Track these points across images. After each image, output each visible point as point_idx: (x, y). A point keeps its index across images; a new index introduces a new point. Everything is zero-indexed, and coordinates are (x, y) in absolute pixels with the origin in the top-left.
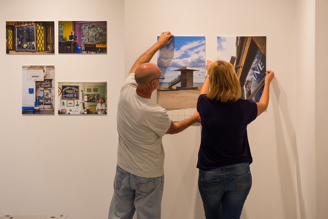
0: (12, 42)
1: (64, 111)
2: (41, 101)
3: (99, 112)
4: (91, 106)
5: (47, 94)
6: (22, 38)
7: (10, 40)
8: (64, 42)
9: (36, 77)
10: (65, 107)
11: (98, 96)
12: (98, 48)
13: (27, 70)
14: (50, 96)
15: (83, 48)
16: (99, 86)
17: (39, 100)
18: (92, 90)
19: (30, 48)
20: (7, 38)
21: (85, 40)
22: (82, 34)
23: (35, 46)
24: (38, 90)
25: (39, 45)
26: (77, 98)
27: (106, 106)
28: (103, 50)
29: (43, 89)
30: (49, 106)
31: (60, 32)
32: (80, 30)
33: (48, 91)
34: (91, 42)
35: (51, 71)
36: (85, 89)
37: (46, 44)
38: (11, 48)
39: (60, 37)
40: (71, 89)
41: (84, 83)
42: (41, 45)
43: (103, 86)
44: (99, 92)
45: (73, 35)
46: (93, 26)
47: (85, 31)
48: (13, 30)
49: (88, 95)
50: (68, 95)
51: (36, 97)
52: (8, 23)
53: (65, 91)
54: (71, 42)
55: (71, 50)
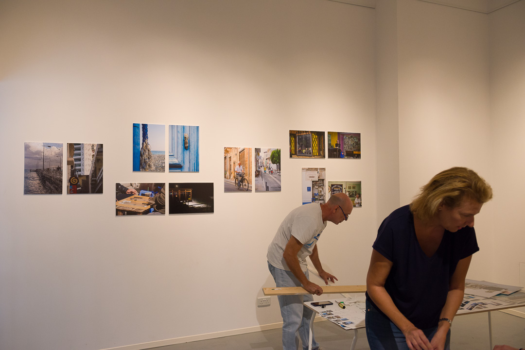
0: (294, 148)
2: (316, 197)
5: (321, 191)
6: (302, 145)
7: (293, 146)
8: (332, 148)
9: (313, 177)
11: (356, 192)
12: (355, 154)
13: (305, 172)
14: (322, 193)
15: (345, 154)
16: (356, 184)
18: (352, 187)
19: (307, 153)
20: (290, 144)
21: (346, 148)
22: (344, 143)
23: (311, 151)
24: (314, 189)
25: (314, 151)
27: (361, 200)
28: (358, 156)
29: (317, 187)
31: (329, 140)
32: (343, 139)
33: (321, 189)
34: (350, 149)
35: (323, 172)
36: (346, 187)
37: (319, 150)
38: (294, 153)
39: (329, 145)
40: (337, 187)
41: (346, 182)
42: (315, 151)
43: (359, 184)
44: (356, 190)
45: (338, 143)
46: (352, 137)
47: (346, 140)
48: (295, 138)
49: (349, 192)
51: (313, 194)
52: (291, 132)
53: (333, 189)
54: (337, 148)
55: (337, 155)
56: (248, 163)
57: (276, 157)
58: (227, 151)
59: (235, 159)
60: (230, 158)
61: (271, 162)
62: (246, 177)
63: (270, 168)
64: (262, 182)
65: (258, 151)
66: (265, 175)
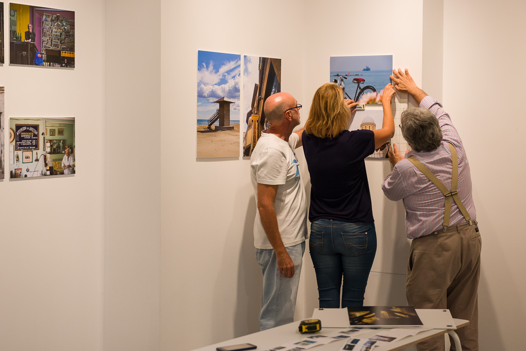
1: (18, 172)
3: (66, 171)
4: (55, 160)
8: (18, 43)
10: (20, 165)
11: (64, 141)
12: (64, 58)
15: (44, 56)
16: (65, 125)
18: (57, 132)
21: (47, 42)
22: (43, 31)
26: (36, 147)
27: (74, 160)
28: (70, 63)
31: (12, 23)
32: (41, 23)
34: (55, 45)
36: (46, 129)
39: (13, 33)
40: (28, 131)
41: (46, 120)
43: (70, 124)
44: (65, 136)
45: (31, 31)
46: (57, 18)
47: (47, 24)
49: (51, 141)
50: (23, 143)
53: (20, 135)
54: (28, 43)
55: (27, 59)
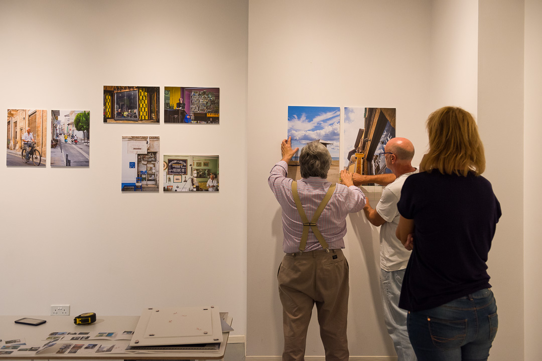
0: (110, 109)
1: (170, 188)
2: (144, 176)
3: (210, 189)
4: (201, 182)
5: (151, 169)
6: (123, 105)
7: (108, 107)
8: (171, 110)
9: (138, 149)
10: (171, 183)
11: (209, 171)
12: (210, 117)
13: (127, 142)
14: (154, 171)
15: (192, 117)
16: (210, 160)
17: (141, 175)
18: (202, 164)
19: (131, 117)
20: (105, 104)
21: (194, 109)
22: (191, 102)
23: (137, 114)
24: (140, 164)
25: (141, 113)
26: (185, 173)
27: (218, 182)
28: (216, 120)
29: (146, 163)
30: (153, 182)
31: (166, 99)
32: (189, 97)
33: (152, 166)
34: (202, 110)
35: (156, 143)
36: (194, 163)
37: (151, 112)
38: (110, 116)
39: (167, 104)
40: (179, 163)
41: (193, 157)
42: (144, 113)
43: (216, 160)
44: (210, 167)
45: (181, 102)
46: (204, 93)
47: (195, 97)
48: (112, 96)
49: (197, 170)
50: (174, 170)
51: (138, 172)
52: (106, 88)
53: (171, 165)
54: (178, 110)
55: (178, 119)
56: (40, 129)
57: (83, 122)
58: (11, 114)
59: (23, 124)
60: (16, 123)
61: (74, 128)
62: (38, 148)
63: (73, 137)
64: (61, 155)
65: (55, 114)
66: (65, 146)
